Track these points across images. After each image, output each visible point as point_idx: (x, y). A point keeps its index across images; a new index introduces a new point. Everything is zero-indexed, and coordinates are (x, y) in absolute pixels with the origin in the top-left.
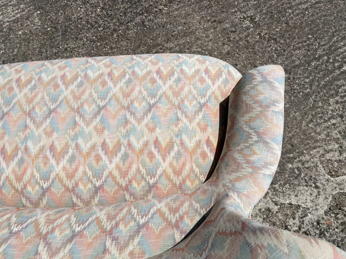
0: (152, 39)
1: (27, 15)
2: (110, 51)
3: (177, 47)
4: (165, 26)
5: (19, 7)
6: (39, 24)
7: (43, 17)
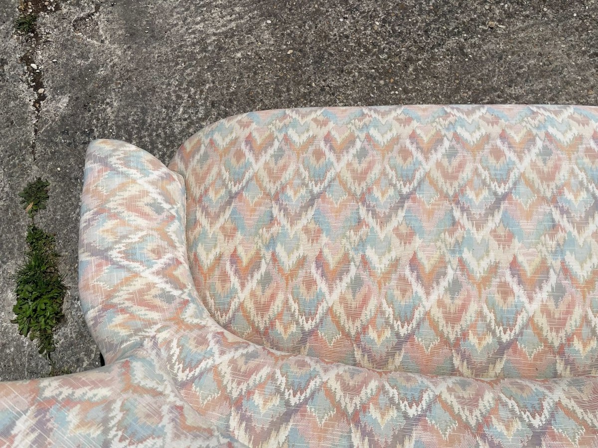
0: (481, 79)
1: (247, 25)
2: (403, 96)
3: (530, 96)
4: (504, 57)
5: (233, 11)
6: (272, 42)
7: (277, 30)
